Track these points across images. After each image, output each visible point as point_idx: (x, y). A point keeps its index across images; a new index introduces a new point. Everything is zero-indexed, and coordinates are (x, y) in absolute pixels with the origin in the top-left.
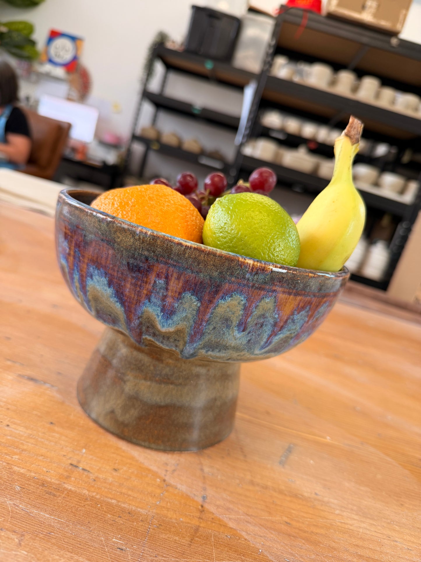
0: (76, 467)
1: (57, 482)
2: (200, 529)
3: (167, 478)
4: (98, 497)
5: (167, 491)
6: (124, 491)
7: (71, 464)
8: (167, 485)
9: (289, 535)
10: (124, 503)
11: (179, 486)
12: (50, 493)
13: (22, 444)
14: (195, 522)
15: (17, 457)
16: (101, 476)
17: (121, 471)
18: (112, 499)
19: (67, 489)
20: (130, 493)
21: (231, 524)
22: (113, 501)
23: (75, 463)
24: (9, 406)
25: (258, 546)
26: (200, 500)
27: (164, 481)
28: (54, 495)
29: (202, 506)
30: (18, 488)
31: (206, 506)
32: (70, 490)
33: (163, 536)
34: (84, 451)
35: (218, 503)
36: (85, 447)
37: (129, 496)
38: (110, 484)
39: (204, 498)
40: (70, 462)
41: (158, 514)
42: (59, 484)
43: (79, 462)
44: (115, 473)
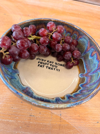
0: (31, 115)
1: (28, 122)
2: (61, 125)
3: (52, 111)
4: (38, 123)
5: (52, 116)
6: (43, 119)
7: (30, 115)
8: (52, 114)
9: (79, 120)
10: (44, 123)
11: (55, 113)
12: (28, 126)
13: (17, 113)
14: (59, 123)
15: (17, 117)
16: (37, 116)
17: (41, 113)
18: (41, 123)
19: (31, 124)
20: (44, 119)
21: (67, 121)
22: (42, 123)
23: (30, 114)
24: (10, 100)
25: (73, 125)
26: (60, 116)
27: (51, 112)
28: (29, 127)
29: (60, 118)
30: (21, 127)
31: (61, 117)
32: (32, 124)
33: (53, 130)
34: (32, 109)
35: (64, 115)
36: (31, 108)
37: (44, 120)
38: (40, 118)
39: (61, 115)
40: (29, 114)
41: (51, 124)
42: (29, 123)
43: (31, 114)
44: (40, 114)
